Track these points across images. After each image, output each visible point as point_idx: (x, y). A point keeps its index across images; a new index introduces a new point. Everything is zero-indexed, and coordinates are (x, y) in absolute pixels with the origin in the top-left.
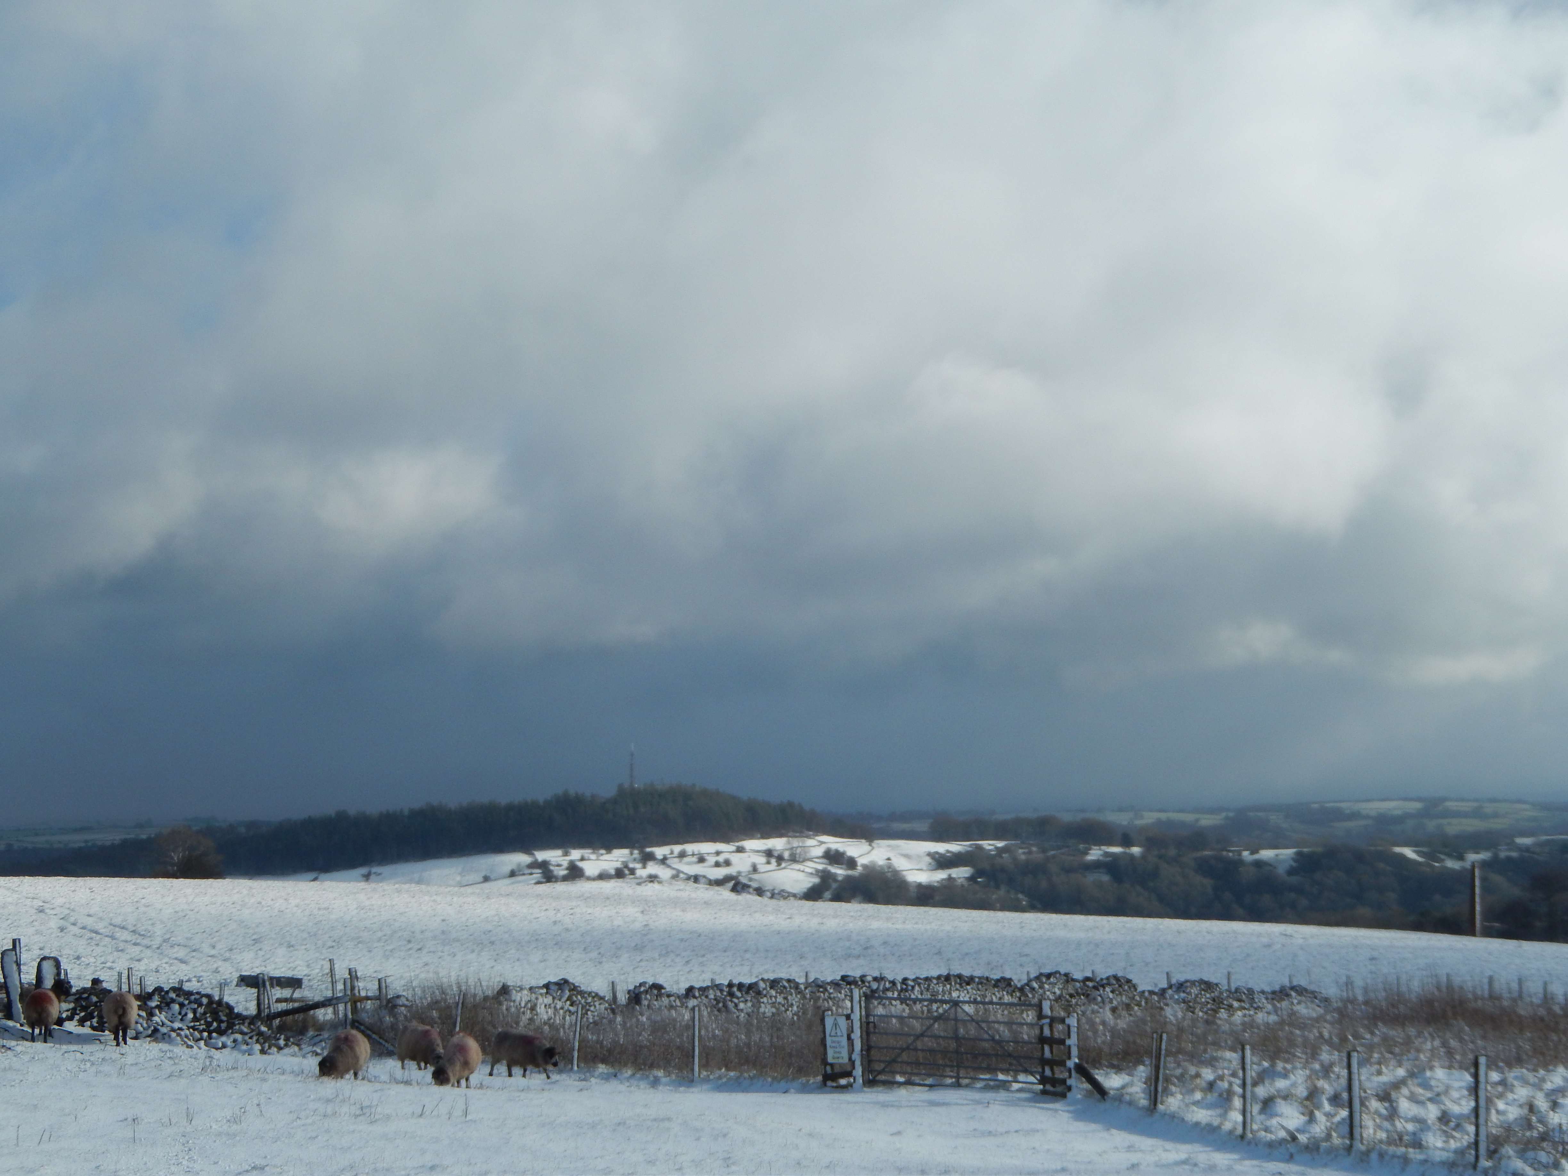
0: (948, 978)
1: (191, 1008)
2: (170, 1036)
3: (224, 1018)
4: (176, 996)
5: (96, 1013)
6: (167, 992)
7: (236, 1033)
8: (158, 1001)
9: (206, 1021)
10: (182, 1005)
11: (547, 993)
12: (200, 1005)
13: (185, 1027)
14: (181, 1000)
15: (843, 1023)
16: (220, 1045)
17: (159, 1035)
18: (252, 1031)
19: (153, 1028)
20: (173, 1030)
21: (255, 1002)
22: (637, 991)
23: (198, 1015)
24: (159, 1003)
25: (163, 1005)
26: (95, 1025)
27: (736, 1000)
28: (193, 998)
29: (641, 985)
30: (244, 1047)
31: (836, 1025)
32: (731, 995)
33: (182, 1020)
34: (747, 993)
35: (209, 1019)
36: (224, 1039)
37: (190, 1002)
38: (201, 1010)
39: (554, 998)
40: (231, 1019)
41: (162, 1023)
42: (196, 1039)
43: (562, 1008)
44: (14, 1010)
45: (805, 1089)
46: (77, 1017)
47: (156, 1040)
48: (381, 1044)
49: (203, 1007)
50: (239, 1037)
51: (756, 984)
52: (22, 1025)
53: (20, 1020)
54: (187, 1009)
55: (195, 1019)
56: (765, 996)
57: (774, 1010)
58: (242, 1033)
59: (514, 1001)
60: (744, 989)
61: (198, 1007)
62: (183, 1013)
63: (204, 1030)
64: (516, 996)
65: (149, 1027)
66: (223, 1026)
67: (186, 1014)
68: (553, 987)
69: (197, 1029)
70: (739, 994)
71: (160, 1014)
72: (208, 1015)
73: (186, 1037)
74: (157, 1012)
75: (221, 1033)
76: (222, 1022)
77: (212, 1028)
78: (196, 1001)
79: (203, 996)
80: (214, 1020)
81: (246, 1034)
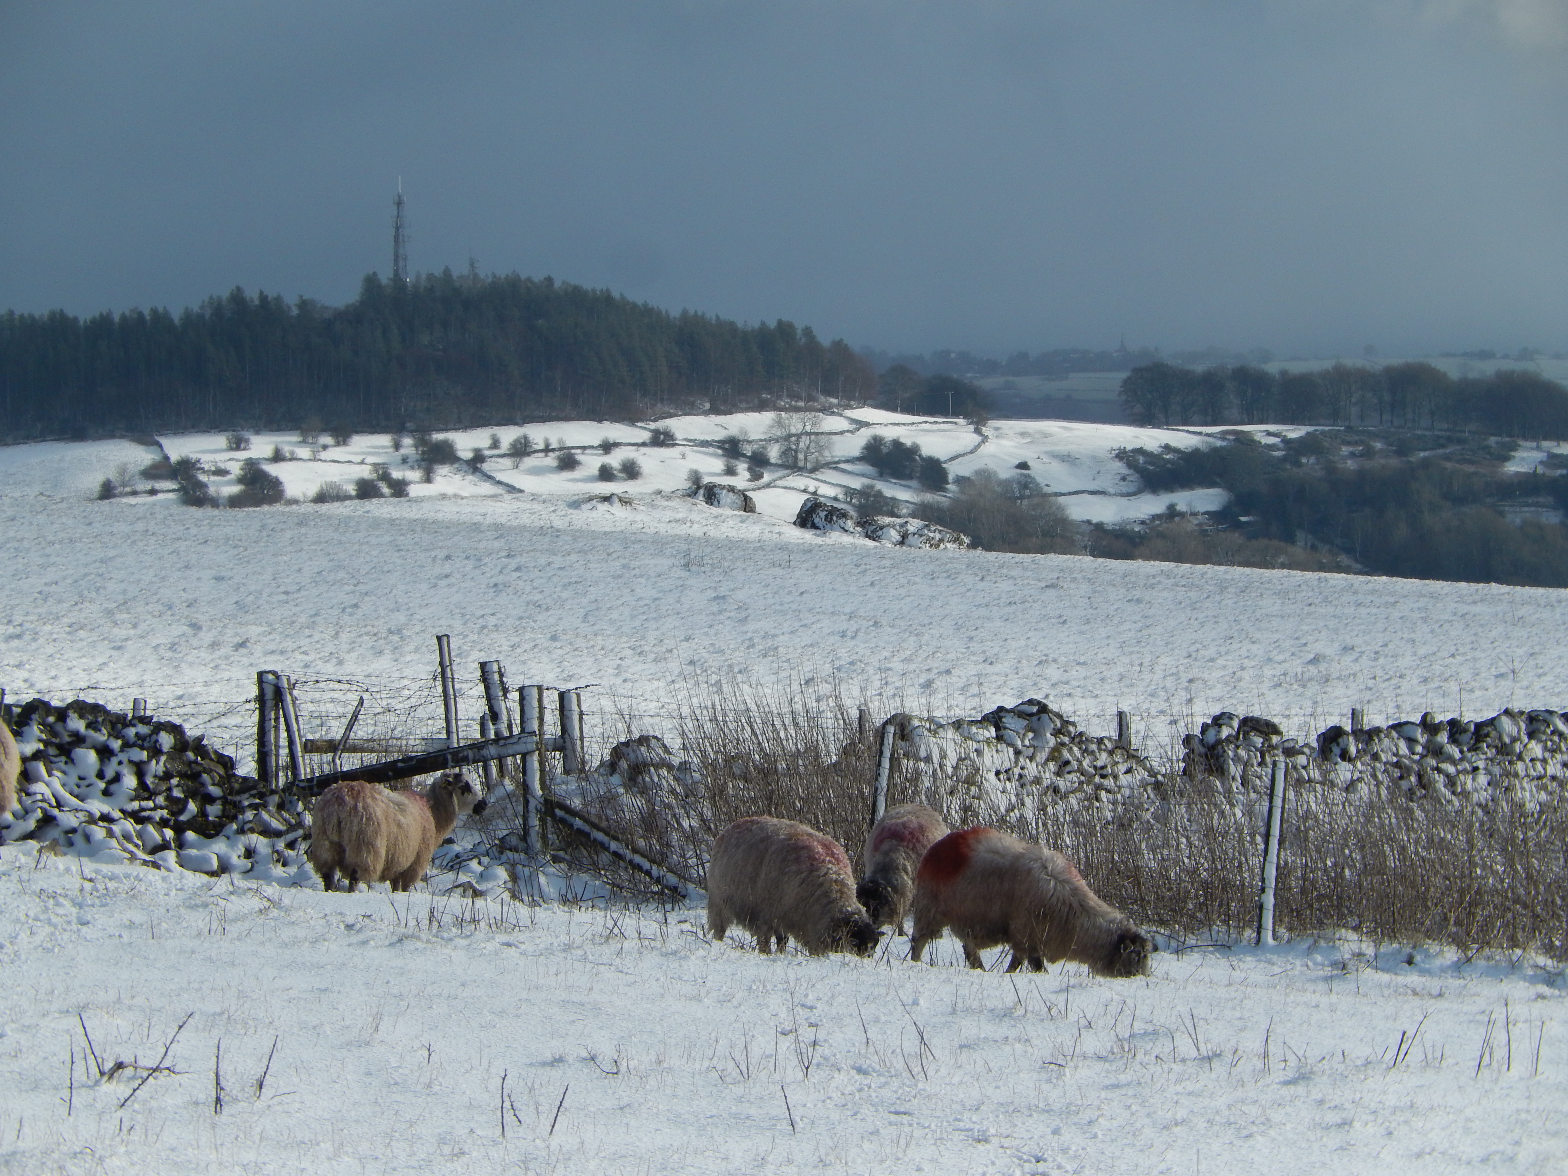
1: (131, 762)
2: (88, 838)
3: (214, 792)
4: (88, 726)
6: (62, 714)
7: (252, 831)
8: (40, 740)
9: (170, 798)
10: (105, 753)
11: (999, 738)
12: (154, 752)
13: (117, 814)
14: (102, 737)
16: (215, 864)
17: (54, 833)
18: (292, 828)
19: (39, 814)
20: (92, 820)
22: (1211, 737)
23: (149, 780)
24: (41, 746)
25: (52, 751)
27: (1451, 769)
28: (131, 732)
29: (1218, 721)
30: (278, 871)
32: (1437, 752)
33: (106, 793)
34: (1474, 749)
35: (177, 793)
36: (219, 846)
37: (126, 745)
38: (157, 767)
39: (1018, 753)
40: (231, 794)
41: (57, 801)
42: (150, 845)
43: (1038, 781)
47: (54, 847)
48: (639, 868)
49: (163, 758)
50: (258, 841)
51: (1492, 722)
54: (120, 763)
55: (144, 791)
56: (1520, 757)
57: (1543, 796)
58: (267, 832)
59: (928, 759)
60: (1465, 738)
61: (150, 759)
62: (110, 773)
63: (164, 823)
64: (929, 744)
65: (27, 812)
66: (214, 811)
67: (117, 778)
68: (1009, 721)
69: (149, 819)
70: (1454, 751)
71: (50, 774)
72: (175, 781)
73: (127, 837)
74: (41, 768)
75: (211, 830)
76: (209, 799)
77: (183, 818)
78: (141, 741)
79: (160, 727)
80: (191, 794)
81: (278, 834)
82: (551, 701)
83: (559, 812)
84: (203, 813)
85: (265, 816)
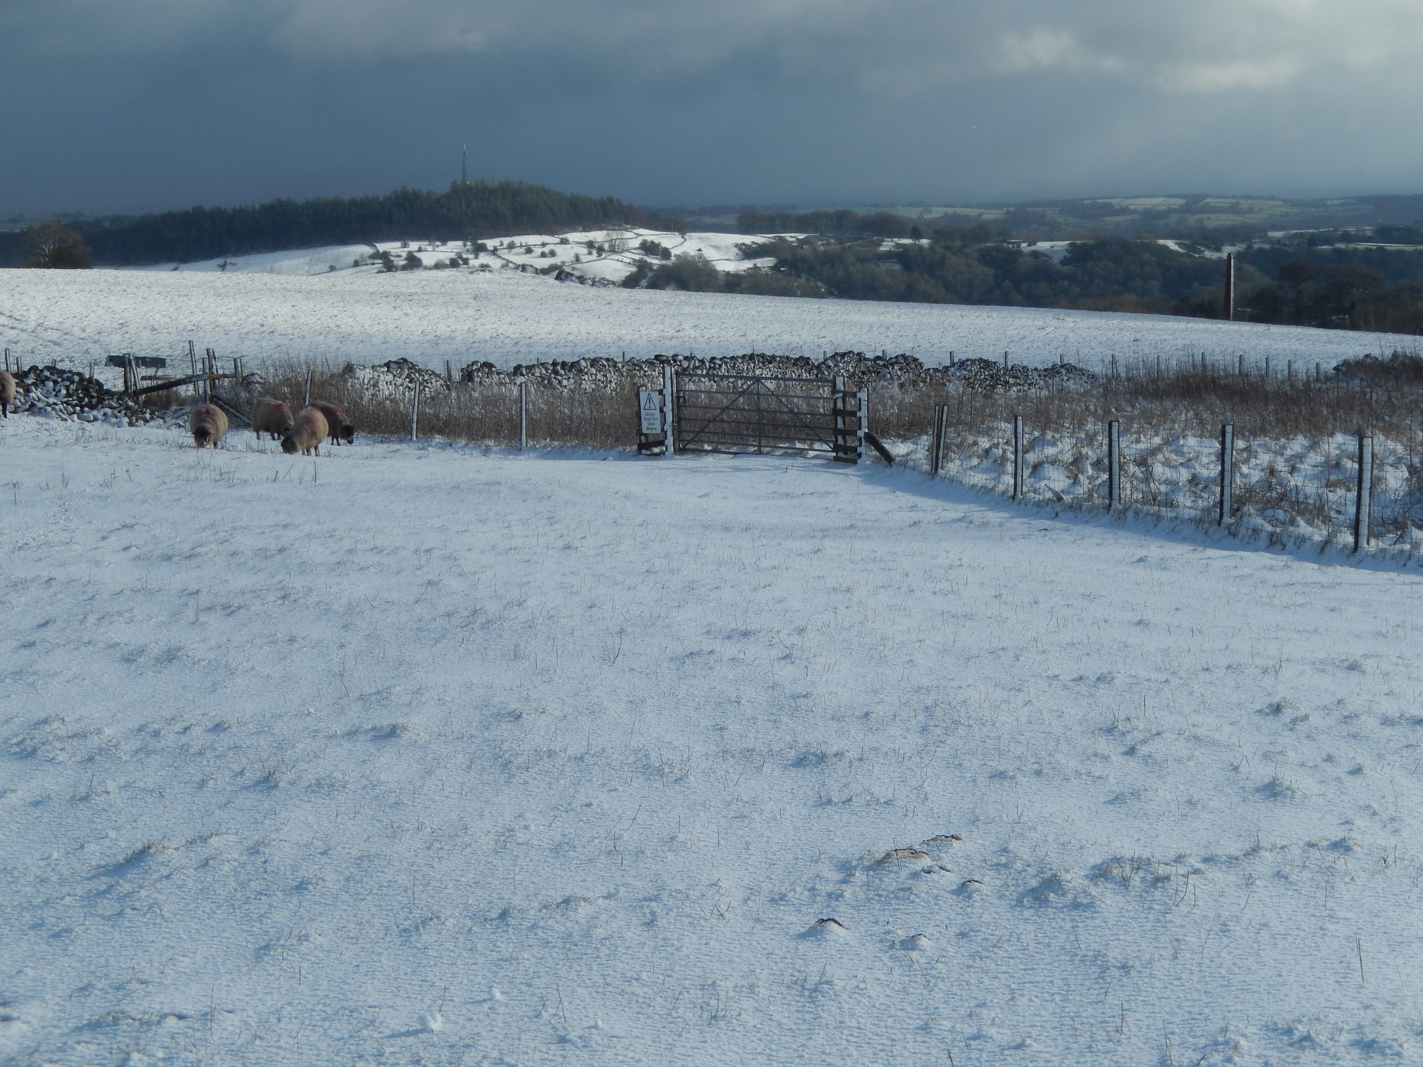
0: (751, 357)
1: (64, 385)
2: (46, 411)
3: (94, 394)
4: (50, 374)
6: (42, 371)
7: (106, 407)
8: (34, 379)
9: (78, 397)
10: (55, 383)
11: (388, 371)
12: (72, 382)
13: (57, 403)
14: (55, 377)
15: (656, 398)
16: (92, 418)
17: (35, 410)
18: (121, 405)
19: (30, 403)
20: (49, 405)
21: (123, 380)
22: (469, 369)
23: (71, 391)
25: (38, 383)
27: (559, 378)
28: (65, 376)
29: (473, 364)
30: (114, 420)
31: (649, 399)
32: (556, 372)
33: (56, 396)
34: (570, 371)
35: (81, 395)
36: (95, 413)
37: (63, 380)
38: (73, 387)
39: (394, 376)
40: (101, 395)
41: (37, 399)
42: (69, 413)
43: (402, 385)
45: (622, 457)
47: (33, 414)
48: (239, 417)
49: (76, 384)
50: (109, 411)
51: (578, 362)
54: (61, 386)
55: (68, 395)
56: (586, 373)
57: (593, 386)
58: (111, 407)
59: (358, 379)
60: (567, 367)
61: (70, 384)
62: (57, 389)
63: (77, 405)
64: (360, 374)
65: (27, 402)
66: (94, 401)
67: (60, 391)
68: (392, 365)
69: (70, 404)
70: (563, 372)
71: (36, 390)
72: (80, 391)
73: (61, 411)
74: (33, 388)
75: (92, 407)
76: (93, 397)
77: (83, 403)
78: (68, 379)
79: (75, 374)
80: (86, 395)
81: (115, 408)
84: (90, 402)
85: (113, 402)
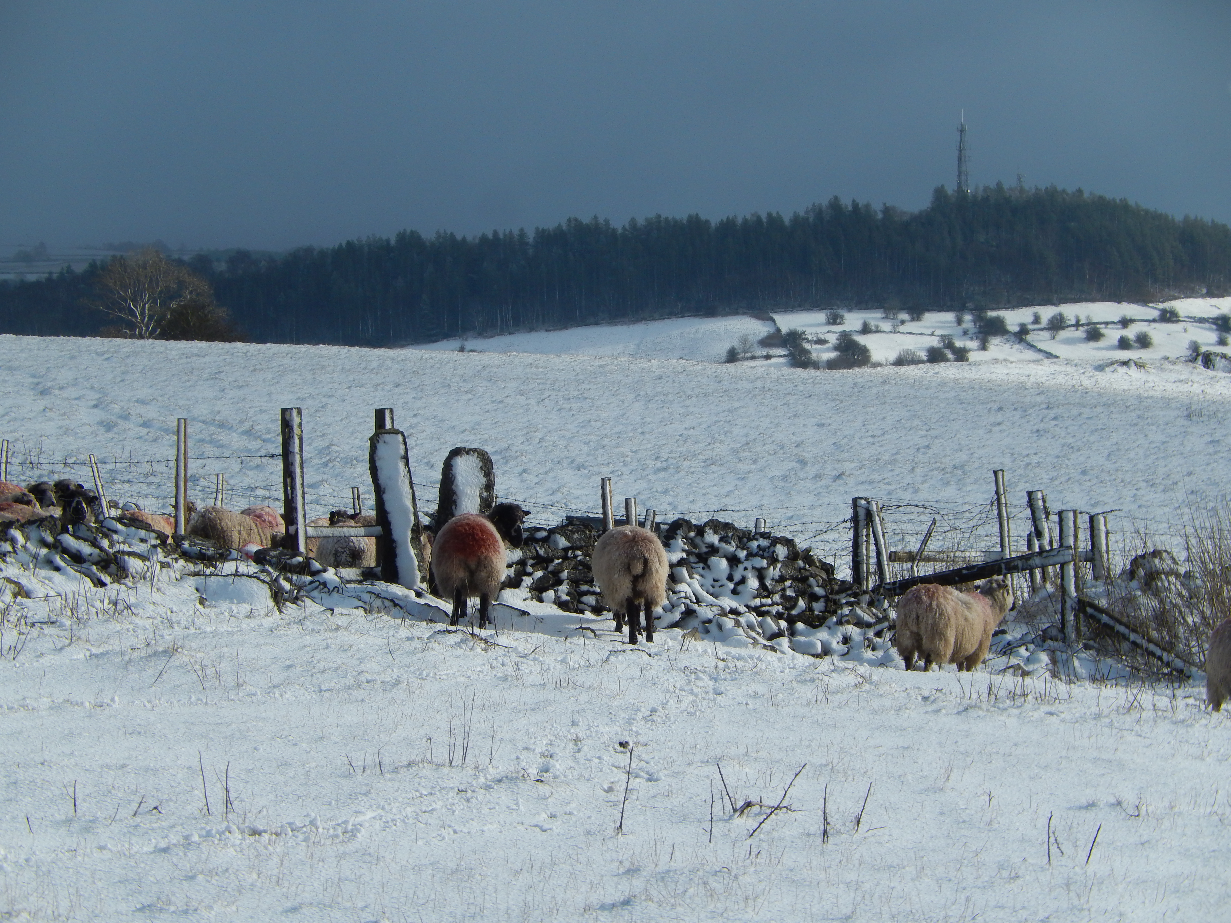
1: (753, 568)
2: (720, 627)
4: (721, 540)
5: (566, 572)
6: (700, 531)
7: (848, 622)
8: (684, 551)
9: (783, 596)
10: (734, 561)
12: (772, 560)
13: (742, 609)
14: (731, 548)
16: (819, 649)
17: (695, 623)
18: (879, 621)
19: (683, 608)
21: (849, 559)
23: (768, 583)
24: (685, 555)
25: (693, 559)
26: (565, 598)
28: (754, 544)
33: (734, 592)
35: (790, 593)
36: (822, 635)
37: (750, 555)
38: (774, 572)
40: (832, 593)
41: (697, 598)
42: (769, 633)
44: (401, 562)
46: (527, 581)
47: (694, 633)
48: (1152, 654)
49: (779, 565)
52: (419, 595)
53: (414, 582)
54: (746, 569)
55: (764, 590)
58: (860, 623)
61: (769, 565)
62: (737, 577)
63: (782, 616)
65: (673, 606)
66: (818, 607)
67: (743, 581)
69: (768, 613)
71: (691, 578)
72: (788, 583)
73: (751, 627)
74: (685, 572)
75: (816, 622)
76: (814, 597)
77: (794, 612)
78: (762, 552)
79: (776, 541)
80: (801, 593)
81: (869, 625)
82: (1083, 522)
83: (1089, 610)
84: (810, 609)
85: (859, 611)
